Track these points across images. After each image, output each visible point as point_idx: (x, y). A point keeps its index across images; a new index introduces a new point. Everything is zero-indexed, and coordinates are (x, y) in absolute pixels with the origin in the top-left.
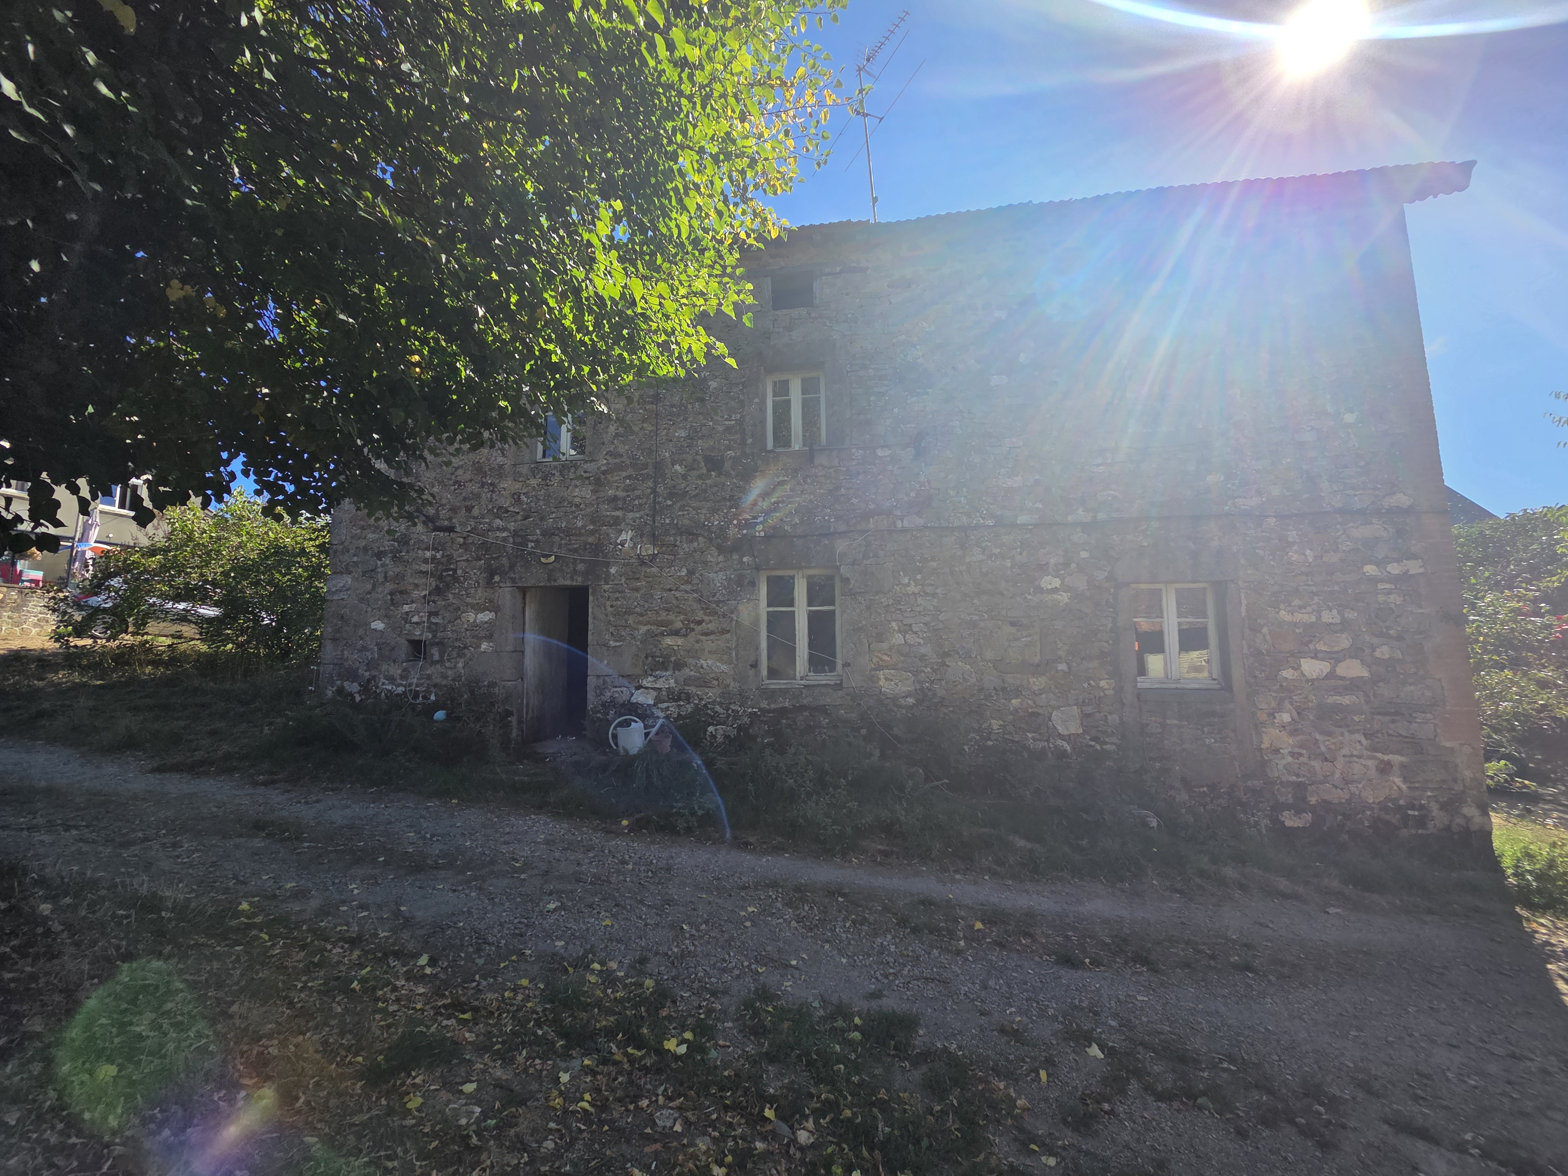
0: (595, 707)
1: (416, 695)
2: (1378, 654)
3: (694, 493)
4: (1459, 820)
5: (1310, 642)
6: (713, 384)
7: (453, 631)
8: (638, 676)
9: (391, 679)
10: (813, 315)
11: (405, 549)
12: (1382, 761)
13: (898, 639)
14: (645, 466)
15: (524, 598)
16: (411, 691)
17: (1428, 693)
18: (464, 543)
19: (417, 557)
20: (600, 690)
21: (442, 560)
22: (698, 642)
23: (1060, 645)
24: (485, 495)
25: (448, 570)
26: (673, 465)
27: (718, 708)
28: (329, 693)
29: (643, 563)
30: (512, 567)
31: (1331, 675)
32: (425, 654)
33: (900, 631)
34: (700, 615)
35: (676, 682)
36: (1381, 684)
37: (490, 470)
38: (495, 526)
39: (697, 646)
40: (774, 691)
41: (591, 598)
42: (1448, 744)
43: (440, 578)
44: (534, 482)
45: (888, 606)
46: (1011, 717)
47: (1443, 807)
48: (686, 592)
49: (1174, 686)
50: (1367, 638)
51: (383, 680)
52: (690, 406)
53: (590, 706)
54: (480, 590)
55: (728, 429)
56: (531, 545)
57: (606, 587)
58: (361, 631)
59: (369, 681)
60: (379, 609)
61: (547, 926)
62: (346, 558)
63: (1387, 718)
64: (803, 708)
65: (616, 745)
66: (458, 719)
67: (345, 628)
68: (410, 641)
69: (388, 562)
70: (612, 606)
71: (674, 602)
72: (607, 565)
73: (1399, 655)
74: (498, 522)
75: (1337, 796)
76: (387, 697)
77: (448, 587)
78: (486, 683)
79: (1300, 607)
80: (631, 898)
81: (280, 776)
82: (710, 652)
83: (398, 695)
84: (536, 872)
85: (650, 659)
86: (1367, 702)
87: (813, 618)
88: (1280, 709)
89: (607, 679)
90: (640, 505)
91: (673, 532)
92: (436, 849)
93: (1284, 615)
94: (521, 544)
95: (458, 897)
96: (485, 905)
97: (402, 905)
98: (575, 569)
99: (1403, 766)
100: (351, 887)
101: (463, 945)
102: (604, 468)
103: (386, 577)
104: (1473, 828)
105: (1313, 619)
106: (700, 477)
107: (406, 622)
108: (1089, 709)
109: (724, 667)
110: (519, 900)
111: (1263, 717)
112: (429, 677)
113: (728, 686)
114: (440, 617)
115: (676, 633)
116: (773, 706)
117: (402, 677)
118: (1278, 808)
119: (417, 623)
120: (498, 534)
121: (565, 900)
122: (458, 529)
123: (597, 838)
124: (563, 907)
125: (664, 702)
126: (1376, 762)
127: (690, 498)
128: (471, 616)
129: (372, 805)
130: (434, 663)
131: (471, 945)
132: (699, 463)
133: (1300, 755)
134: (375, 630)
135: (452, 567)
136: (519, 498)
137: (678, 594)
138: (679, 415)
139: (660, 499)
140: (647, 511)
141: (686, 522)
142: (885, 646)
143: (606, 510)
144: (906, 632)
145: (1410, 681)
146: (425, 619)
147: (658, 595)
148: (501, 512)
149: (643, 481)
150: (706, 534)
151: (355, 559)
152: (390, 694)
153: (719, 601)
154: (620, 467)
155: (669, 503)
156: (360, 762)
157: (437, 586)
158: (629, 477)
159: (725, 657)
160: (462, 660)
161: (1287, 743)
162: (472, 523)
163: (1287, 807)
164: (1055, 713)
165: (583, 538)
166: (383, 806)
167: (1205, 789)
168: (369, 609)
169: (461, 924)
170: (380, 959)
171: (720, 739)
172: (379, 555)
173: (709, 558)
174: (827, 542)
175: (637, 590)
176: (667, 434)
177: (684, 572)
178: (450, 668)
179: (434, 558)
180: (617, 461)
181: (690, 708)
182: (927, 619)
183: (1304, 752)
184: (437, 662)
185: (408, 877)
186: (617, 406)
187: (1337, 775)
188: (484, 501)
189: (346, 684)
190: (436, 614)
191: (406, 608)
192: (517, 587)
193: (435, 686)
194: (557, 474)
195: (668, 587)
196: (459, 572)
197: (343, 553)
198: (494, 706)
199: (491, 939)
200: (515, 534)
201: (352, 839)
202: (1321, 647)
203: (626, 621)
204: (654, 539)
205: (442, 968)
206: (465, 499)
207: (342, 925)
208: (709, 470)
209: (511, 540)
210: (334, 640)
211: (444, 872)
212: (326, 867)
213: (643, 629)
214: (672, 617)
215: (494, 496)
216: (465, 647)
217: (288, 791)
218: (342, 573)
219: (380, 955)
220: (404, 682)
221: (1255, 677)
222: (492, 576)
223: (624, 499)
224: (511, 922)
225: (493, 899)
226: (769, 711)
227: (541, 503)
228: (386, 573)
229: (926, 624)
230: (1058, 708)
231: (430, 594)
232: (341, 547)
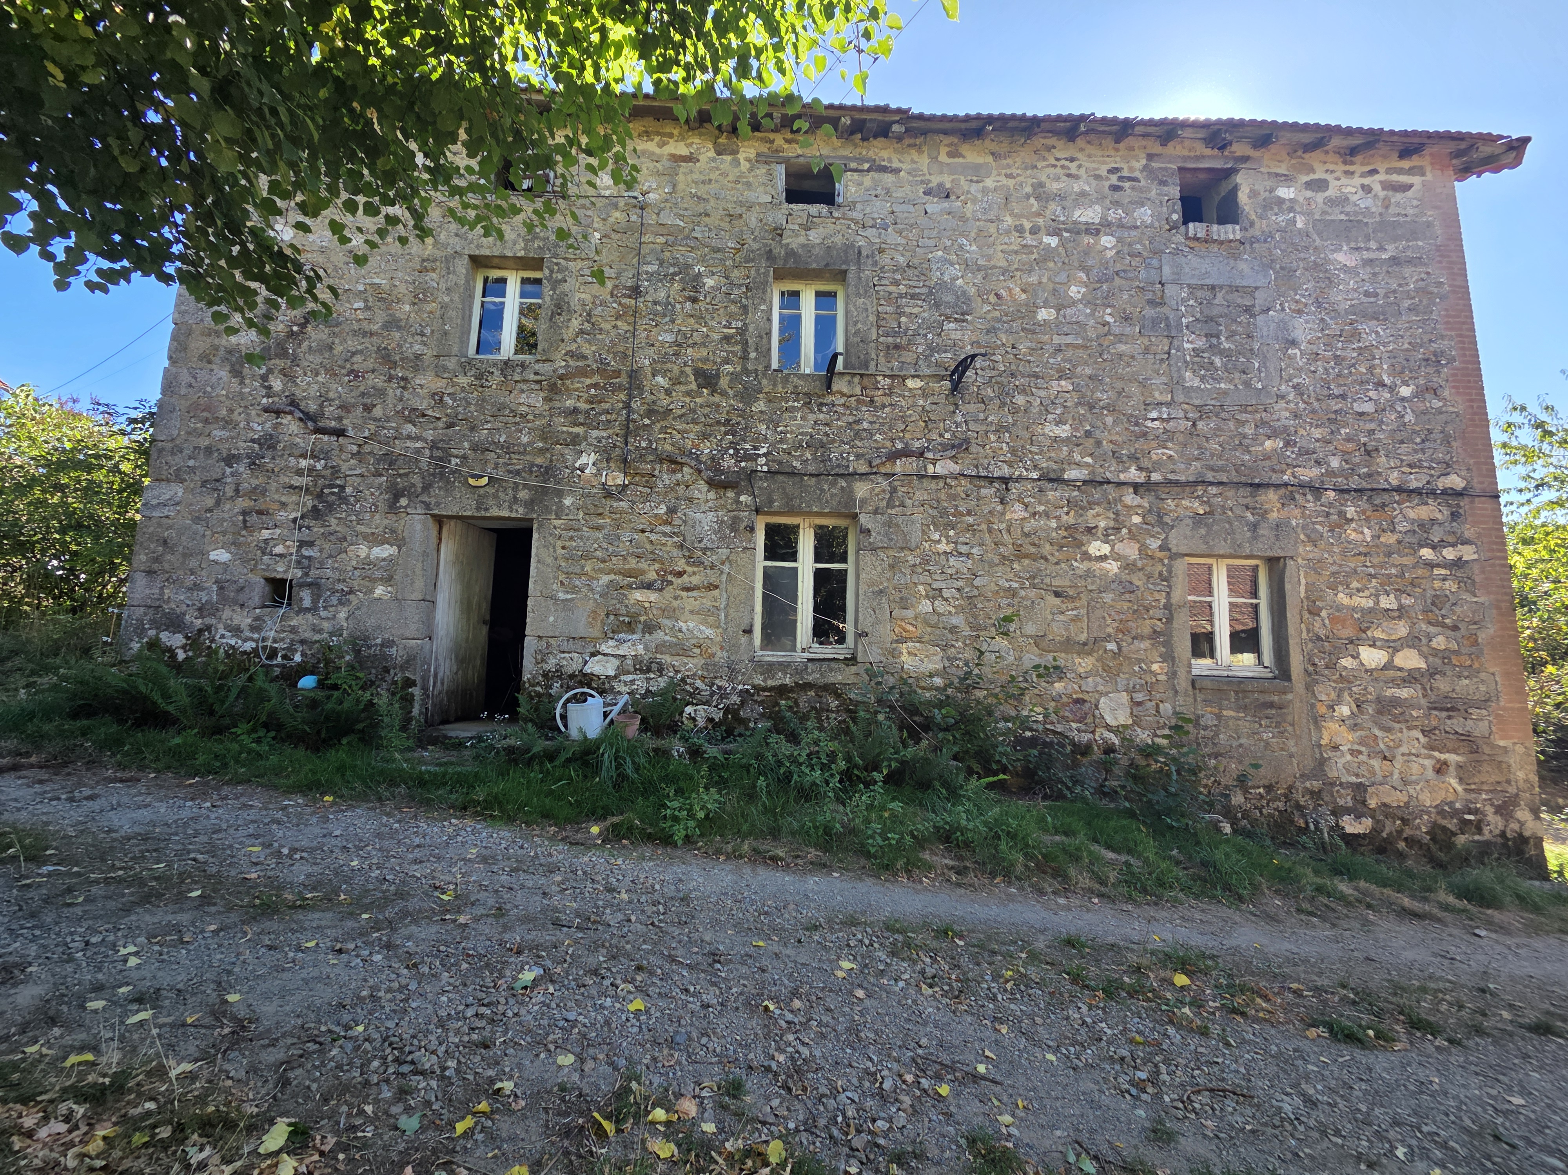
0: (534, 678)
1: (273, 653)
2: (1434, 644)
3: (679, 412)
4: (1515, 826)
5: (1368, 628)
6: (710, 282)
7: (333, 568)
8: (594, 640)
9: (236, 631)
10: (836, 214)
11: (269, 454)
12: (1438, 761)
13: (925, 606)
14: (617, 373)
15: (440, 532)
16: (264, 648)
17: (1483, 688)
18: (359, 452)
19: (287, 467)
20: (542, 657)
21: (324, 473)
22: (676, 598)
23: (1109, 621)
24: (392, 391)
25: (332, 486)
26: (654, 376)
27: (699, 683)
28: (136, 646)
29: (608, 495)
30: (426, 488)
31: (1389, 666)
32: (290, 598)
33: (927, 597)
34: (681, 565)
35: (646, 648)
36: (1437, 677)
37: (402, 359)
38: (405, 433)
39: (675, 604)
40: (771, 664)
41: (535, 536)
42: (1502, 743)
43: (320, 496)
44: (463, 380)
45: (914, 565)
46: (1053, 704)
47: (1499, 810)
48: (665, 534)
49: (1225, 673)
50: (1424, 626)
51: (222, 631)
52: (678, 306)
53: (526, 676)
54: (377, 516)
55: (727, 338)
56: (454, 461)
57: (557, 522)
58: (193, 563)
59: (200, 631)
60: (224, 533)
61: (530, 1017)
62: (177, 461)
63: (1444, 714)
64: (808, 686)
65: (566, 726)
66: (335, 687)
67: (168, 557)
68: (269, 580)
69: (242, 469)
70: (563, 548)
71: (648, 546)
72: (560, 494)
73: (1454, 646)
74: (409, 428)
75: (1396, 799)
76: (228, 655)
77: (330, 507)
78: (379, 641)
79: (1358, 590)
80: (652, 952)
81: (33, 759)
82: (691, 612)
83: (245, 653)
84: (479, 911)
85: (612, 617)
86: (1424, 696)
87: (820, 577)
88: (1339, 701)
89: (552, 641)
90: (609, 421)
91: (651, 458)
92: (300, 872)
93: (1342, 598)
94: (441, 459)
95: (347, 965)
96: (404, 982)
97: (231, 988)
98: (515, 497)
99: (1459, 767)
100: (123, 952)
101: (367, 1083)
102: (563, 371)
103: (237, 491)
104: (1527, 834)
105: (1371, 604)
106: (688, 393)
107: (264, 553)
108: (1139, 697)
109: (709, 632)
110: (465, 966)
111: (1322, 710)
112: (293, 630)
113: (713, 655)
114: (316, 549)
115: (649, 586)
116: (770, 683)
117: (253, 628)
118: (1337, 812)
119: (281, 556)
120: (409, 444)
121: (548, 963)
122: (351, 433)
123: (559, 853)
124: (548, 977)
125: (629, 673)
126: (1433, 762)
127: (674, 419)
128: (363, 550)
129: (189, 803)
130: (302, 610)
131: (387, 1081)
132: (687, 376)
133: (1360, 752)
134: (216, 562)
135: (338, 482)
136: (441, 400)
137: (653, 537)
138: (665, 316)
139: (635, 416)
140: (617, 430)
141: (668, 447)
142: (910, 613)
143: (562, 425)
144: (934, 598)
145: (1466, 674)
146: (294, 551)
147: (626, 536)
148: (415, 416)
149: (613, 392)
150: (693, 463)
151: (191, 463)
152: (232, 653)
153: (707, 549)
154: (583, 372)
155: (647, 421)
156: (178, 740)
157: (314, 506)
158: (595, 386)
159: (711, 619)
160: (346, 609)
161: (1346, 738)
162: (372, 427)
163: (1348, 811)
164: (1102, 700)
165: (528, 457)
166: (208, 804)
167: (1261, 790)
168: (208, 533)
169: (360, 1028)
170: (164, 1145)
171: (701, 723)
172: (230, 460)
173: (696, 494)
174: (844, 484)
175: (598, 528)
176: (647, 337)
177: (662, 509)
178: (328, 619)
179: (311, 470)
180: (580, 364)
181: (662, 682)
182: (960, 583)
183: (1363, 749)
184: (308, 610)
185: (246, 928)
186: (583, 296)
187: (1396, 776)
188: (390, 400)
189: (164, 636)
190: (311, 544)
191: (266, 534)
192: (433, 516)
193: (303, 642)
194: (497, 373)
195: (641, 527)
196: (349, 490)
197: (173, 453)
198: (388, 672)
199: (428, 1062)
200: (434, 446)
201: (144, 857)
202: (1378, 634)
203: (583, 567)
204: (625, 464)
205: (322, 1154)
206: (363, 394)
207: (81, 1049)
208: (700, 386)
209: (427, 452)
210: (150, 573)
211: (317, 915)
212: (78, 911)
213: (605, 579)
214: (643, 565)
215: (406, 394)
216: (351, 592)
217: (41, 782)
218: (168, 480)
219: (164, 1132)
220: (256, 636)
221: (1314, 665)
222: (397, 496)
223: (587, 412)
224: (460, 1016)
225: (415, 965)
226: (765, 689)
227: (473, 408)
228: (238, 485)
229: (958, 590)
230: (1107, 694)
231: (302, 517)
232: (170, 445)
